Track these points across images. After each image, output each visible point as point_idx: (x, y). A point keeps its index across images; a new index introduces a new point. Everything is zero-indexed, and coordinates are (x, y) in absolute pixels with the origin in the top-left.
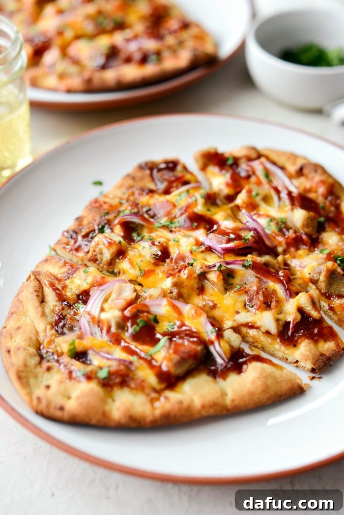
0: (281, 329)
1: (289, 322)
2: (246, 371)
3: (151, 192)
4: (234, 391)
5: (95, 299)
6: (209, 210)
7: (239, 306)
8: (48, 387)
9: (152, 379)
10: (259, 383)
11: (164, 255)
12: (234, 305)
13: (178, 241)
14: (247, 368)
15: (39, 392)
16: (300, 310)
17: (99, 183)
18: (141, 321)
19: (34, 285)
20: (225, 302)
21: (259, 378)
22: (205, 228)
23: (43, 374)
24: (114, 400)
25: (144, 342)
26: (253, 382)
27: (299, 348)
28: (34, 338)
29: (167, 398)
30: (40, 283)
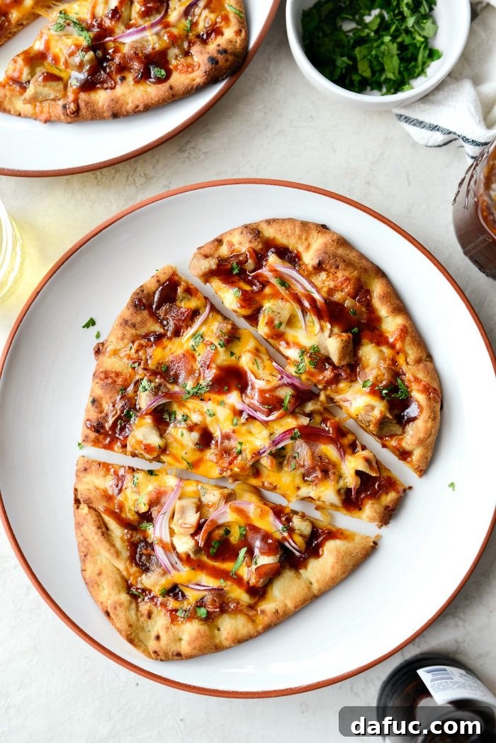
0: (343, 497)
1: (351, 489)
2: (323, 554)
3: (159, 337)
4: (318, 581)
5: (161, 525)
6: (232, 354)
7: (298, 481)
8: (158, 638)
9: (245, 598)
10: (338, 567)
11: (206, 438)
12: (293, 481)
13: (214, 415)
14: (323, 551)
15: (152, 645)
16: (358, 473)
17: (92, 323)
18: (215, 543)
19: (92, 520)
20: (284, 480)
21: (337, 563)
22: (237, 389)
23: (147, 622)
24: (219, 629)
25: (224, 560)
26: (333, 568)
27: (364, 511)
28: (119, 580)
29: (263, 612)
30: (96, 511)
